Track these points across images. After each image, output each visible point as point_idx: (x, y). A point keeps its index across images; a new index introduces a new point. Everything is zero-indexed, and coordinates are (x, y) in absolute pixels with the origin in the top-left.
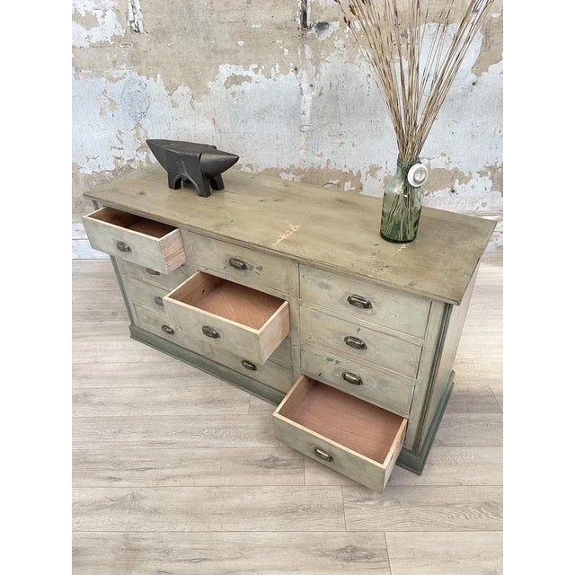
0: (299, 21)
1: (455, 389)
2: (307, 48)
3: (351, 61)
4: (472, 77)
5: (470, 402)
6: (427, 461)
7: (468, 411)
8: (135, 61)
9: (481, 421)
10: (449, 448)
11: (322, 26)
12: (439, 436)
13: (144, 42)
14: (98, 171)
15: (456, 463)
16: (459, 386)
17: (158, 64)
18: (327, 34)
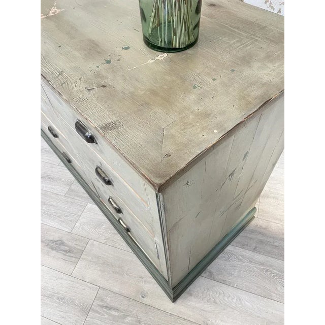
1: (253, 223)
5: (261, 242)
6: (188, 290)
7: (255, 250)
9: (262, 264)
10: (217, 283)
12: (213, 267)
15: (215, 302)
16: (258, 221)
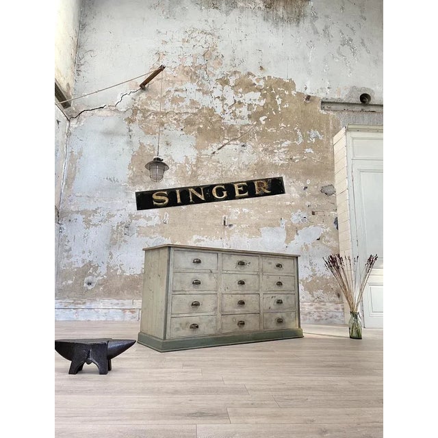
0: (223, 224)
2: (226, 232)
3: (242, 237)
4: (286, 245)
8: (161, 232)
11: (230, 225)
13: (167, 226)
14: (132, 274)
17: (170, 234)
18: (232, 228)
